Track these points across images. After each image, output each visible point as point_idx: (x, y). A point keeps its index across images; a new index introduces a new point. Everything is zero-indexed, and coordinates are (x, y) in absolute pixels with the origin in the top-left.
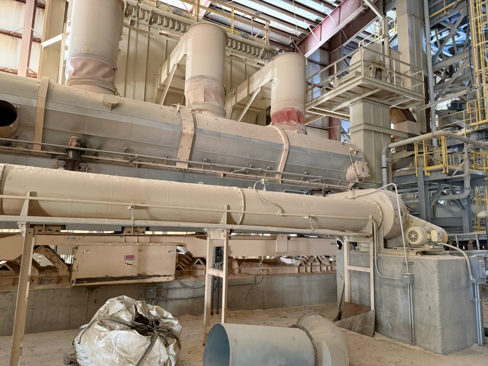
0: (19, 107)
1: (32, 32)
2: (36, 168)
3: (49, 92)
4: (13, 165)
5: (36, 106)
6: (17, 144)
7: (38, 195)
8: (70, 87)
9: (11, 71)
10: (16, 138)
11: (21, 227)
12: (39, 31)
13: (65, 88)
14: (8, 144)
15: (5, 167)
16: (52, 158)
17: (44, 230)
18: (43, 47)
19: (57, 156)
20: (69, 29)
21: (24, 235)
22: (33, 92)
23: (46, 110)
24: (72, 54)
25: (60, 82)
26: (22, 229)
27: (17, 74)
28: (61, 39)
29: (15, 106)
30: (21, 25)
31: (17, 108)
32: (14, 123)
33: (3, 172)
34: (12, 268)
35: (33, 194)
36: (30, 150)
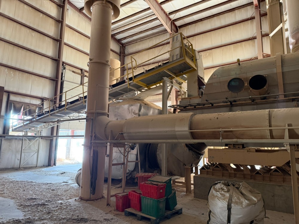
0: (266, 76)
1: (261, 32)
2: (288, 108)
3: (283, 61)
4: (273, 109)
5: (276, 72)
6: (270, 97)
7: (293, 125)
8: (295, 53)
9: (254, 59)
10: (268, 94)
11: (286, 146)
12: (266, 28)
13: (292, 54)
14: (265, 98)
15: (269, 111)
16: (293, 101)
17: (296, 148)
18: (271, 37)
19: (296, 99)
20: (286, 17)
21: (289, 151)
22: (272, 64)
23: (283, 73)
24: (292, 31)
25: (286, 53)
26: (288, 147)
27: (258, 59)
28: (282, 26)
29: (265, 76)
30: (255, 31)
31: (266, 77)
32: (266, 86)
33: (269, 114)
34: (281, 171)
35: (289, 125)
36: (278, 99)
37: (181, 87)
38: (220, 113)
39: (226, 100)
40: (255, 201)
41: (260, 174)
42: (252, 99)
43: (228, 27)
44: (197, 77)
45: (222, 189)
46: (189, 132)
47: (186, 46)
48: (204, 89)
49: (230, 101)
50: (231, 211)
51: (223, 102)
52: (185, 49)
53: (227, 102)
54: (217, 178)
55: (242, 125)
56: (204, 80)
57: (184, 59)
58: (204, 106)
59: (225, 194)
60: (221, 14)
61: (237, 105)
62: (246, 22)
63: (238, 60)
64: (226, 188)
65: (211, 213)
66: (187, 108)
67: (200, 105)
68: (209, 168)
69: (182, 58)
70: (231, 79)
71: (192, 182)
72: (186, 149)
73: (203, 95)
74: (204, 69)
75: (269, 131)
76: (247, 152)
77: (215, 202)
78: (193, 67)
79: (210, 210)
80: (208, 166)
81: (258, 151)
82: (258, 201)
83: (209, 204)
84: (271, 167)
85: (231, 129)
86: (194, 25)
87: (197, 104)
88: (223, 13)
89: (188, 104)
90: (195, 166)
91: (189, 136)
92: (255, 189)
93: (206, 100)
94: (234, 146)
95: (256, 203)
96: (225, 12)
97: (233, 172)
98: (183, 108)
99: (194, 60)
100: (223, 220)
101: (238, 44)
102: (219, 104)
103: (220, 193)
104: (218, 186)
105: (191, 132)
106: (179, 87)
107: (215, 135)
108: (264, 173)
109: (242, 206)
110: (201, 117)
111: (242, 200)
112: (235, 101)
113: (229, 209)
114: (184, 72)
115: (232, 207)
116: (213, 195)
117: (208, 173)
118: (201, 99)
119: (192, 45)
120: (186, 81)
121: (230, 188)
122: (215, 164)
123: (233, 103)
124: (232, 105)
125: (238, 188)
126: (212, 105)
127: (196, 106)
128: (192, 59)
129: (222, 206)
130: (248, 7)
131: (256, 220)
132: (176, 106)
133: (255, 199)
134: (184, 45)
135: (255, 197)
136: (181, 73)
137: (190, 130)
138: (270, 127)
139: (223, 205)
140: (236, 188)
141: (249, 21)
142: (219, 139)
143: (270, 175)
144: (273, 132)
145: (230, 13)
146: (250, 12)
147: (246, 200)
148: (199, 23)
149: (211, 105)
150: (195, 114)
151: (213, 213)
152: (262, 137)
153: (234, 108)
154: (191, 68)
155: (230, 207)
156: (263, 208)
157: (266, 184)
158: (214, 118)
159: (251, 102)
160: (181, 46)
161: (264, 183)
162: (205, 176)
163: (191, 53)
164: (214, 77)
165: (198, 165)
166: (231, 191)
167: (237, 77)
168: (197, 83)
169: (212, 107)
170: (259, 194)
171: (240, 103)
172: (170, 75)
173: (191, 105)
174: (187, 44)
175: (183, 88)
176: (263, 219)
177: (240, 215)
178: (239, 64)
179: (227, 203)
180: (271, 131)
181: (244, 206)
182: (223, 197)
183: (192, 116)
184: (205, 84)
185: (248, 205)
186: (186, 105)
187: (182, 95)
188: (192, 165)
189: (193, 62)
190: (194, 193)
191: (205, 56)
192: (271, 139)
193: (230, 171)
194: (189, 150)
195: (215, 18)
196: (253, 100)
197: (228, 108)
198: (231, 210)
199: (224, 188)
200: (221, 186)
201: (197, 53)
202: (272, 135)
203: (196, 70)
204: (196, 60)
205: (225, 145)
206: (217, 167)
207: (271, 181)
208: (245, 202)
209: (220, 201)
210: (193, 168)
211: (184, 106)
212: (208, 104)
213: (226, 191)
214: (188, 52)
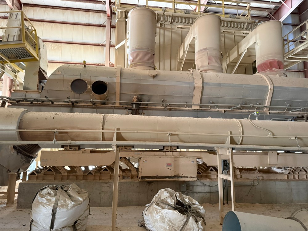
0: (108, 83)
1: (110, 42)
3: (121, 73)
4: (108, 114)
5: (115, 82)
6: (108, 103)
7: (120, 129)
8: (131, 69)
9: (102, 65)
10: (108, 100)
12: (113, 41)
13: (129, 69)
14: (104, 103)
15: (104, 115)
16: (125, 109)
17: (123, 149)
18: (116, 49)
19: (127, 108)
20: (128, 36)
21: (115, 152)
22: (113, 74)
23: (120, 83)
24: (131, 50)
25: (126, 67)
26: (115, 148)
27: (104, 66)
28: (125, 42)
29: (106, 83)
30: (105, 39)
32: (106, 92)
33: (103, 118)
34: (109, 170)
35: (118, 129)
36: (115, 106)
37: (16, 76)
38: (58, 113)
39: (67, 99)
40: (81, 201)
41: (92, 174)
42: (94, 102)
43: (81, 26)
44: (38, 69)
45: (49, 194)
46: (17, 132)
47: (28, 29)
48: (45, 83)
49: (71, 102)
50: (55, 216)
51: (64, 101)
52: (26, 33)
53: (68, 102)
54: (47, 182)
55: (78, 126)
56: (46, 73)
57: (23, 44)
58: (43, 103)
59: (51, 199)
60: (75, 10)
61: (78, 107)
62: (98, 28)
63: (84, 62)
64: (53, 192)
65: (33, 223)
66: (21, 102)
67: (37, 102)
68: (40, 172)
69: (20, 41)
70: (75, 79)
71: (17, 190)
72: (14, 152)
73: (43, 90)
74: (49, 62)
75: (101, 134)
76: (83, 153)
77: (39, 209)
78: (34, 56)
79: (32, 220)
80: (40, 171)
81: (92, 152)
82: (84, 200)
83: (31, 213)
84: (102, 166)
85: (67, 131)
86: (44, 9)
87: (34, 99)
88: (77, 10)
89: (23, 98)
90: (23, 171)
91: (17, 136)
92: (83, 189)
93: (46, 97)
94: (71, 148)
95: (81, 203)
96: (79, 10)
97: (66, 174)
98: (15, 102)
99: (37, 49)
100: (45, 228)
101: (88, 46)
102: (60, 103)
103: (46, 199)
104: (45, 192)
105: (19, 132)
106: (13, 76)
107: (48, 136)
108: (96, 172)
109: (67, 209)
110: (35, 114)
111: (68, 202)
112: (77, 102)
113: (54, 214)
114: (22, 59)
115: (57, 212)
116: (38, 202)
117: (38, 178)
118: (40, 94)
119: (35, 30)
120: (24, 71)
121: (57, 192)
122: (48, 167)
123: (74, 104)
124: (73, 106)
125: (66, 191)
126: (53, 103)
127: (33, 101)
128: (33, 47)
129: (46, 212)
130: (101, 14)
131: (80, 219)
132: (6, 99)
133: (81, 199)
134: (25, 28)
135: (81, 197)
136: (18, 59)
137: (19, 129)
138: (102, 130)
139: (48, 211)
140: (64, 190)
141: (101, 28)
142: (53, 140)
143: (100, 174)
144: (105, 135)
145: (84, 13)
146: (102, 19)
147: (72, 202)
148: (49, 9)
149: (51, 103)
150: (28, 111)
151: (36, 222)
152: (95, 139)
153: (75, 109)
154: (32, 57)
155: (55, 211)
156: (88, 206)
157: (96, 183)
158: (50, 117)
159: (92, 105)
160: (21, 27)
161: (94, 182)
162: (34, 181)
163: (33, 39)
164: (57, 73)
165: (27, 170)
166: (58, 195)
167: (82, 78)
168: (37, 76)
169: (53, 105)
170: (86, 194)
171: (82, 104)
172: (1, 58)
173: (26, 100)
174: (30, 28)
175: (19, 78)
176: (87, 217)
177: (65, 218)
178: (85, 66)
179: (52, 208)
180: (103, 133)
181: (69, 208)
182: (49, 202)
183: (24, 113)
184: (47, 79)
185: (74, 206)
186: (19, 99)
187: (16, 86)
188: (19, 171)
189: (35, 50)
190: (18, 203)
191: (53, 48)
192: (102, 141)
193: (63, 174)
194: (18, 153)
195: (69, 11)
196: (94, 104)
197: (69, 109)
198: (56, 214)
199: (51, 193)
200: (48, 190)
201: (41, 42)
202: (103, 137)
203: (38, 60)
204: (39, 49)
205: (61, 147)
206: (50, 170)
207: (101, 179)
208: (71, 203)
209: (45, 207)
210: (20, 173)
211: (17, 99)
212: (48, 101)
213: (53, 195)
214: (30, 37)
